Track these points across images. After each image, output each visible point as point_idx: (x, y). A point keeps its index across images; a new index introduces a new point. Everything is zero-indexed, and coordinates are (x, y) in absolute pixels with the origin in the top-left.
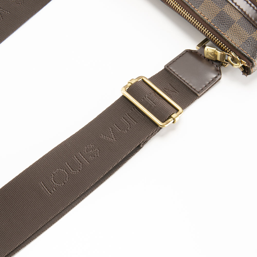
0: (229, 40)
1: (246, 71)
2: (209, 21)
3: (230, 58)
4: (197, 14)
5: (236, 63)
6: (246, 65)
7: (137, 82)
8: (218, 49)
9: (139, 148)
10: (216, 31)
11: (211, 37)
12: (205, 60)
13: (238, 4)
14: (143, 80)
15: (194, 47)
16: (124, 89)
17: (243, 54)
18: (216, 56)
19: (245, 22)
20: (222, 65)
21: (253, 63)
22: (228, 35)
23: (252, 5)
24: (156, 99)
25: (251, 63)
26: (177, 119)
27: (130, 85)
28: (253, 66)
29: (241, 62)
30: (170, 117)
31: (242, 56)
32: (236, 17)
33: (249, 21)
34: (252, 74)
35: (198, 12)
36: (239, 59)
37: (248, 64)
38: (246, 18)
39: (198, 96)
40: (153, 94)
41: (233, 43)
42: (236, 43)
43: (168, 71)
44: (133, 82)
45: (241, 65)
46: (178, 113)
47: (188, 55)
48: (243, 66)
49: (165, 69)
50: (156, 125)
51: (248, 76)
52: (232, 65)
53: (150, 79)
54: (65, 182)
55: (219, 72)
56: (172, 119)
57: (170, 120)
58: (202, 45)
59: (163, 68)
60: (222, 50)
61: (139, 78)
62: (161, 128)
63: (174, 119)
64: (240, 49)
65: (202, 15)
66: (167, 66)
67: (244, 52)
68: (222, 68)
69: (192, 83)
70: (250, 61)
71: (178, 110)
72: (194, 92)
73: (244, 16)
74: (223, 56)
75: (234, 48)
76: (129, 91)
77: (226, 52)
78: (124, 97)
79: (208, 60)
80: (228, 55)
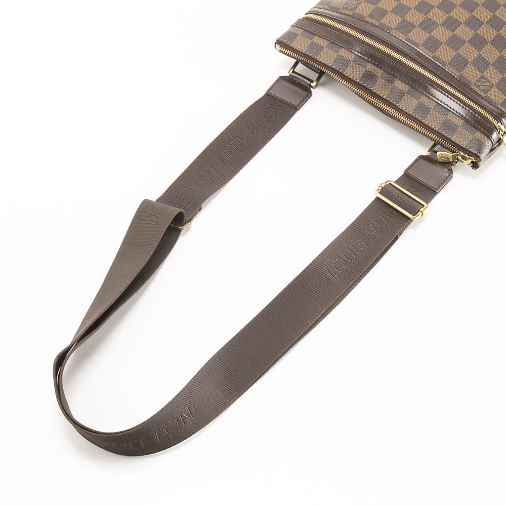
0: (457, 142)
1: (475, 165)
2: (436, 129)
3: (460, 157)
4: (425, 125)
5: (466, 160)
6: (475, 161)
7: (386, 185)
8: (449, 151)
9: (397, 238)
10: (444, 136)
11: (438, 141)
12: (438, 164)
13: (446, 103)
14: (390, 183)
15: (425, 152)
16: (377, 191)
17: (470, 152)
18: (448, 159)
19: (467, 125)
20: (452, 165)
21: (479, 157)
22: (455, 138)
23: (462, 105)
24: (405, 198)
25: (478, 159)
26: (424, 212)
27: (381, 188)
28: (480, 160)
29: (470, 158)
30: (419, 211)
31: (470, 154)
32: (459, 122)
33: (470, 124)
34: (480, 167)
35: (426, 123)
36: (467, 156)
37: (477, 159)
38: (467, 122)
39: (436, 192)
40: (401, 193)
41: (461, 144)
42: (463, 143)
43: (408, 175)
44: (383, 186)
45: (470, 161)
46: (424, 207)
47: (421, 161)
48: (472, 162)
49: (404, 173)
50: (409, 218)
51: (477, 169)
52: (462, 162)
53: (396, 182)
54: (344, 268)
55: (451, 171)
56: (420, 212)
57: (419, 213)
58: (432, 150)
59: (403, 173)
60: (453, 152)
61: (387, 182)
62: (412, 221)
63: (422, 212)
64: (468, 148)
65: (430, 125)
66: (406, 171)
67: (472, 150)
68: (453, 167)
69: (431, 183)
70: (477, 157)
71: (423, 206)
72: (433, 190)
73: (465, 121)
74: (454, 157)
75: (462, 148)
76: (380, 193)
77: (455, 152)
78: (377, 198)
79: (440, 163)
80: (458, 155)
